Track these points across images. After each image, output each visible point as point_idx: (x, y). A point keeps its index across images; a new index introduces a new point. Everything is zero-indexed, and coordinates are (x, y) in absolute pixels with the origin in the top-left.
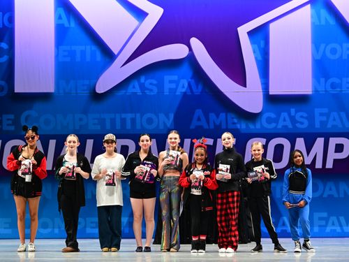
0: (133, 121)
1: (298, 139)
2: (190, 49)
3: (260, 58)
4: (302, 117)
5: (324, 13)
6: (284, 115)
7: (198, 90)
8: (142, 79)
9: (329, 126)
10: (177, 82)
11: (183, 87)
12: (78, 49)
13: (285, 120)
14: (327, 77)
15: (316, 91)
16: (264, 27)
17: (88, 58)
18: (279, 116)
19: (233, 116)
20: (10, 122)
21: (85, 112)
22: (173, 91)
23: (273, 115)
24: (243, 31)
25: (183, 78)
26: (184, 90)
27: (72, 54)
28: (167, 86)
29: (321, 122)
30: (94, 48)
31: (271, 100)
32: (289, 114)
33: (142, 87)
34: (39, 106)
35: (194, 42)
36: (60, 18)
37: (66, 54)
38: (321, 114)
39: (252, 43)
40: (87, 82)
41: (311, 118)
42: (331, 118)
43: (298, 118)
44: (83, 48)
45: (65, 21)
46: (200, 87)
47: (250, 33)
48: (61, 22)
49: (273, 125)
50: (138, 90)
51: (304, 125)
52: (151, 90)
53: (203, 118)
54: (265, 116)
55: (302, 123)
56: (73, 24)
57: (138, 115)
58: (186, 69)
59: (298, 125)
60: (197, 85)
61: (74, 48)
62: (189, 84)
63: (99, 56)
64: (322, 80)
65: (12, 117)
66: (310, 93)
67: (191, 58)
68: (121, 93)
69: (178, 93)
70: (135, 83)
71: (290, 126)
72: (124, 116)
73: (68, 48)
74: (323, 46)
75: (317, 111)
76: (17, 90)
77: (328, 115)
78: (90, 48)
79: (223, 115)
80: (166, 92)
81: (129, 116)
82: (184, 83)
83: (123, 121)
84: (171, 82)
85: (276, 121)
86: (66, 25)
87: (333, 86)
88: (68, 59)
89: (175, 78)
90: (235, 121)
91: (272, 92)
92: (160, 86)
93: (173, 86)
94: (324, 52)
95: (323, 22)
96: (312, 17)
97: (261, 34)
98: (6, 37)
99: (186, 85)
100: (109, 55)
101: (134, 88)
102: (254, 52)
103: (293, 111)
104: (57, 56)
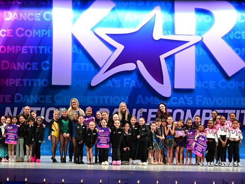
0: (109, 100)
1: (188, 110)
2: (137, 66)
3: (170, 71)
4: (190, 99)
5: (201, 50)
6: (181, 98)
7: (140, 85)
8: (114, 80)
9: (203, 104)
10: (130, 82)
11: (133, 84)
12: (83, 64)
13: (181, 101)
14: (202, 81)
15: (197, 87)
16: (173, 56)
17: (87, 69)
18: (179, 99)
19: (157, 98)
20: (49, 99)
21: (86, 95)
22: (128, 86)
23: (176, 98)
24: (162, 57)
25: (133, 79)
26: (133, 85)
27: (80, 67)
28: (125, 83)
29: (199, 102)
30: (90, 64)
31: (175, 91)
32: (184, 98)
33: (113, 83)
34: (63, 91)
35: (139, 62)
36: (74, 49)
37: (77, 67)
38: (199, 98)
39: (167, 63)
40: (86, 80)
41: (194, 100)
42: (204, 100)
43: (188, 100)
44: (85, 64)
45: (77, 51)
46: (141, 84)
47: (166, 59)
48: (75, 51)
49: (176, 103)
50: (111, 85)
51: (191, 103)
52: (117, 85)
53: (142, 99)
54: (172, 99)
55: (190, 102)
56: (81, 53)
57: (111, 97)
58: (135, 75)
59: (188, 103)
60: (140, 83)
61: (81, 64)
62: (136, 83)
63: (93, 68)
64: (200, 82)
65: (50, 96)
66: (194, 88)
67: (137, 70)
68: (103, 86)
69: (130, 87)
70: (110, 81)
71: (184, 104)
72: (104, 97)
73: (78, 64)
74: (200, 66)
75: (197, 97)
76: (53, 84)
77: (202, 99)
78: (89, 64)
79: (151, 98)
80: (125, 86)
81: (106, 98)
82: (134, 82)
83: (104, 100)
84: (127, 81)
85: (177, 101)
86: (77, 53)
87: (205, 85)
88: (78, 69)
89: (129, 79)
90: (158, 100)
91: (176, 87)
92: (122, 83)
93: (128, 83)
94: (201, 68)
95: (201, 54)
96: (196, 51)
97: (171, 59)
98: (49, 58)
99: (134, 83)
100: (98, 68)
101: (109, 84)
102: (167, 68)
103: (185, 96)
104: (73, 68)
